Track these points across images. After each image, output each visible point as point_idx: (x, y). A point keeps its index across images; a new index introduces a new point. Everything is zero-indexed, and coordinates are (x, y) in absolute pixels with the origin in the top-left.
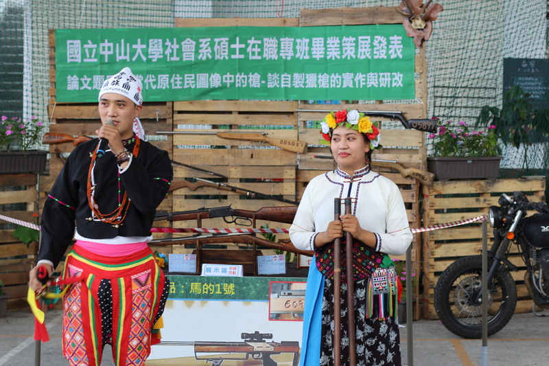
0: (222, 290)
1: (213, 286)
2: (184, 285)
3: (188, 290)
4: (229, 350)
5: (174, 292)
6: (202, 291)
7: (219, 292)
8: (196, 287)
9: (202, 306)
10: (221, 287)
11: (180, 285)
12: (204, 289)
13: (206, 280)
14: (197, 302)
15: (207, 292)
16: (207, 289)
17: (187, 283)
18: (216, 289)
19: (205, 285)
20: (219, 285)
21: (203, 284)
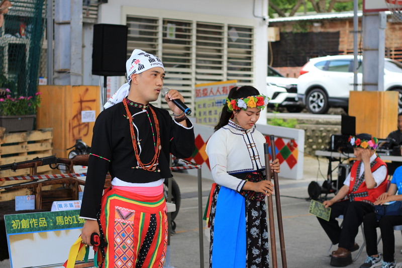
0: (77, 220)
1: (71, 217)
2: (52, 219)
3: (55, 223)
4: (91, 266)
5: (46, 225)
6: (64, 223)
7: (76, 222)
8: (60, 220)
9: (67, 234)
10: (77, 218)
11: (49, 219)
12: (65, 220)
13: (65, 214)
14: (63, 232)
15: (68, 223)
16: (67, 220)
17: (53, 218)
18: (73, 220)
19: (66, 217)
20: (74, 217)
21: (64, 217)
